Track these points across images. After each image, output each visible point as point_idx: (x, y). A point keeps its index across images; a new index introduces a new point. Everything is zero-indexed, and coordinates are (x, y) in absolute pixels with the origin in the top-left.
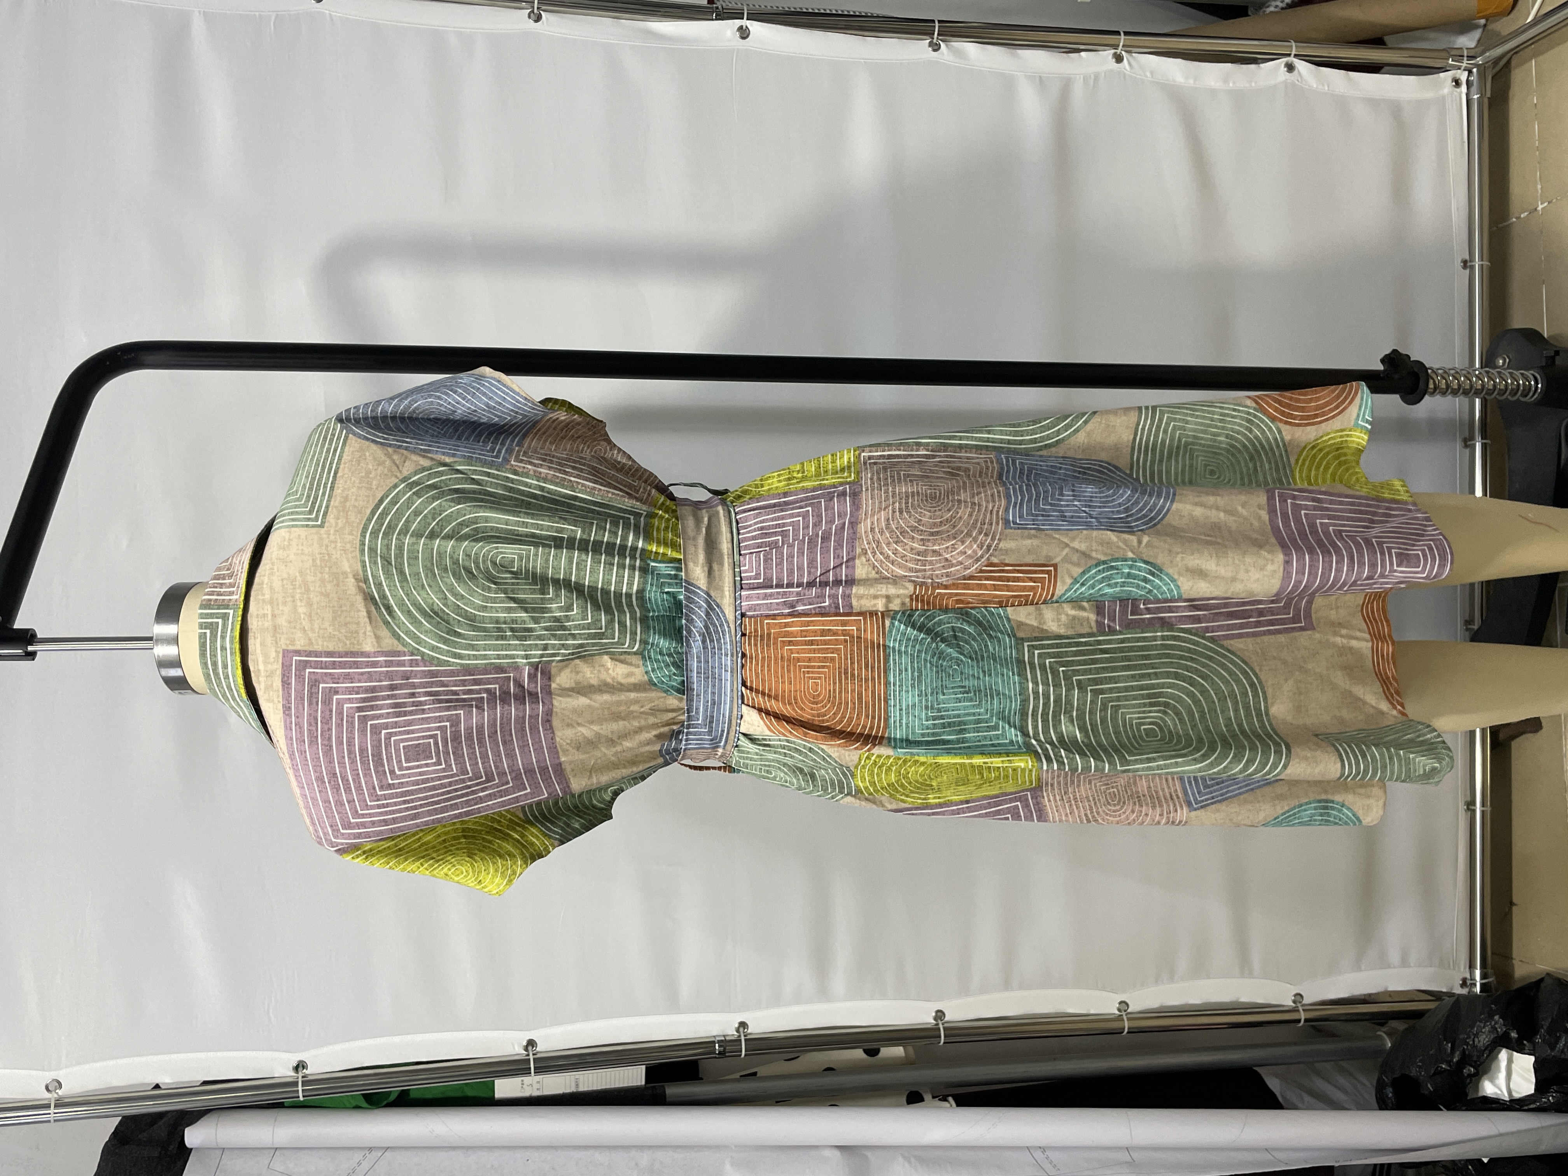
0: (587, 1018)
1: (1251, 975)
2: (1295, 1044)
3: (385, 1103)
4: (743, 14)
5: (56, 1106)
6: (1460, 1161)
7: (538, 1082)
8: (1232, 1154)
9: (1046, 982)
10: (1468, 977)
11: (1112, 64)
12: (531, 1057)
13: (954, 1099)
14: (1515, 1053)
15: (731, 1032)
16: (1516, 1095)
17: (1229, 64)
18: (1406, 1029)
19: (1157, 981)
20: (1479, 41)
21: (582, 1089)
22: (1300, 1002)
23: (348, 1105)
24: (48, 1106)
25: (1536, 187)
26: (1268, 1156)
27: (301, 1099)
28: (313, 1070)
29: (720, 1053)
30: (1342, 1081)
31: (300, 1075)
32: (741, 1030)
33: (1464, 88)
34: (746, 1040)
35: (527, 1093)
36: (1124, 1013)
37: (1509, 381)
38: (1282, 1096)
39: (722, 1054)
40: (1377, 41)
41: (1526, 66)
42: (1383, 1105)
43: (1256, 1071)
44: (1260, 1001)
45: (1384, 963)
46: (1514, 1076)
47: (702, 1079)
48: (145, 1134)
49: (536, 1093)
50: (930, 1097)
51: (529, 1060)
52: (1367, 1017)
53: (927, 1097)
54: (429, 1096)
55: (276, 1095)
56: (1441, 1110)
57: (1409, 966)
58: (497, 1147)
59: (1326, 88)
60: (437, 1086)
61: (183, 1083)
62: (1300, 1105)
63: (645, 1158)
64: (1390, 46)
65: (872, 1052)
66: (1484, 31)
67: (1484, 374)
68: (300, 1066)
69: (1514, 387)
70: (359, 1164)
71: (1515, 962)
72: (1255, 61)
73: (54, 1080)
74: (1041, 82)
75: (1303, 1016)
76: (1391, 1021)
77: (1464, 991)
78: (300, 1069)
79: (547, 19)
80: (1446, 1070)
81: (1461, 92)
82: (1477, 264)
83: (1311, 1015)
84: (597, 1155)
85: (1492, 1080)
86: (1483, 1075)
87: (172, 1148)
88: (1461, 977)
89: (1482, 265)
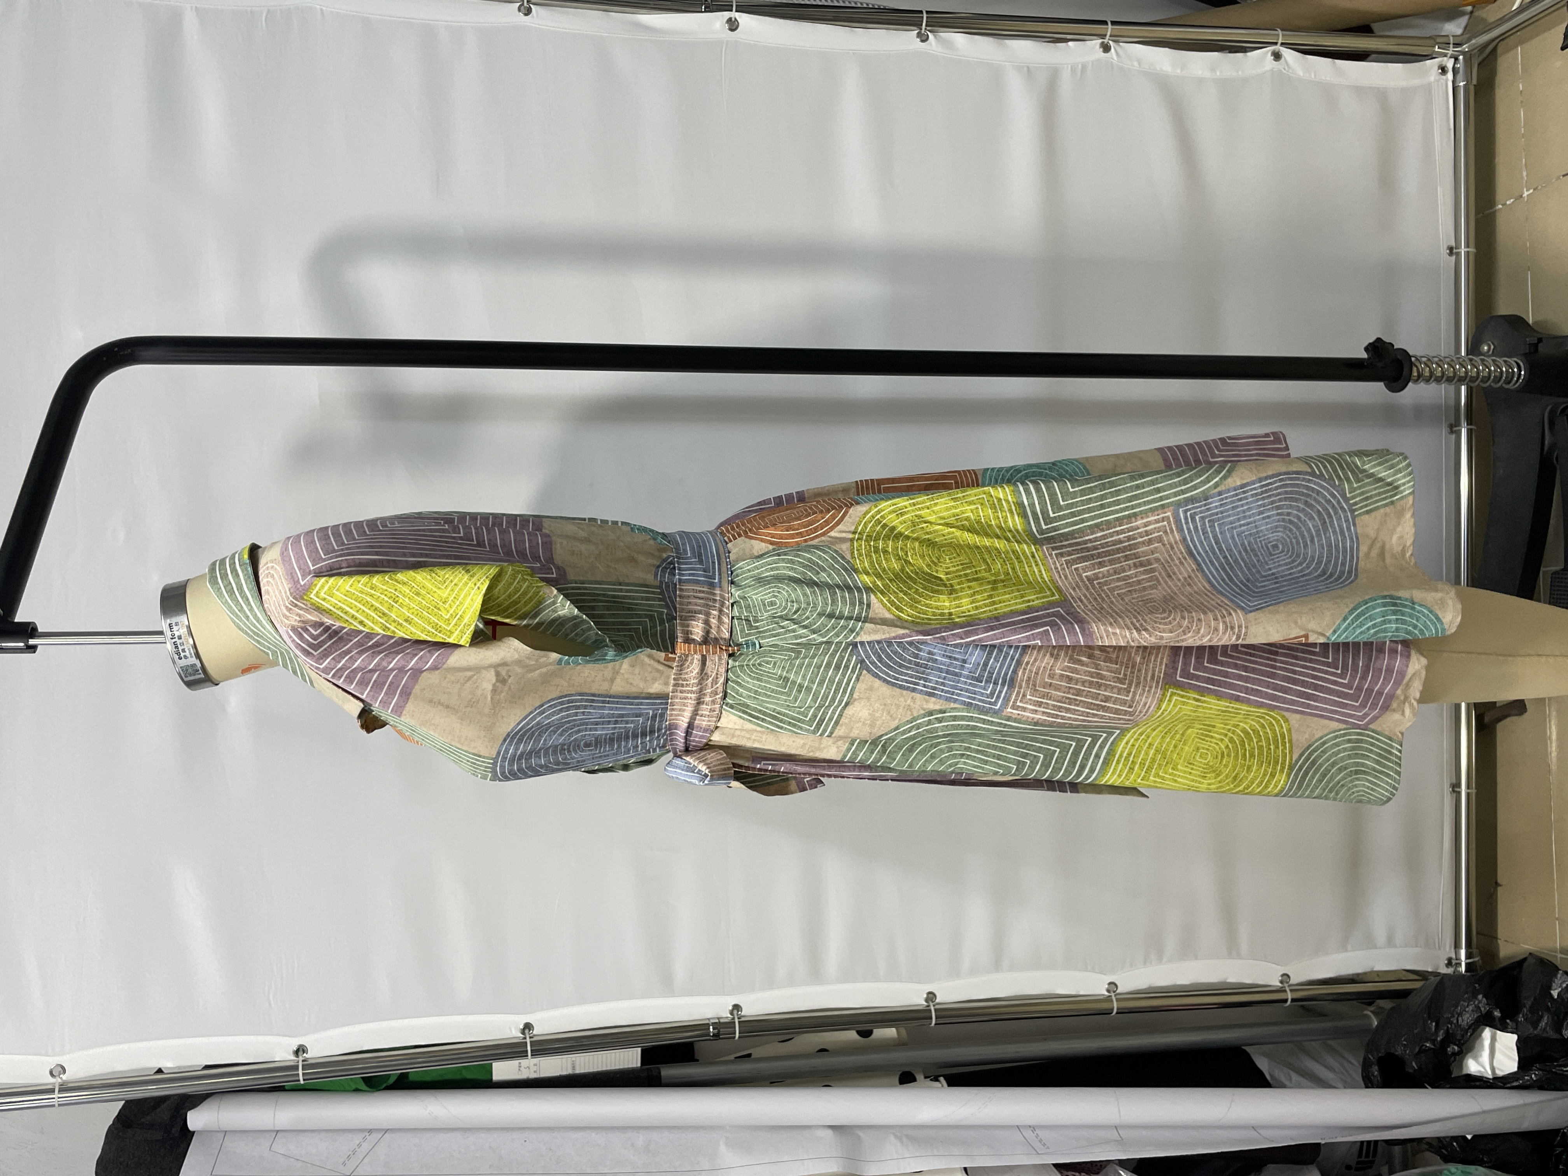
0: (583, 1001)
1: (1239, 956)
2: (1281, 1023)
3: (384, 1086)
4: (732, 6)
5: (60, 1091)
6: (1444, 1138)
7: (535, 1065)
8: (1218, 1133)
9: (1036, 963)
10: (1454, 956)
11: (1099, 54)
12: (528, 1040)
13: (945, 1079)
14: (1498, 1032)
15: (725, 1014)
16: (1500, 1073)
17: (1216, 53)
18: (1392, 1009)
19: (1146, 962)
20: (1465, 28)
21: (578, 1071)
22: (1287, 983)
23: (348, 1088)
24: (52, 1091)
25: (1522, 174)
26: (1253, 1134)
27: (302, 1082)
28: (315, 1052)
29: (714, 1035)
30: (1331, 1061)
31: (301, 1058)
32: (735, 1012)
33: (1450, 75)
34: (739, 1022)
35: (524, 1075)
36: (1113, 994)
37: (1492, 368)
38: (1270, 1075)
39: (716, 1036)
40: (1364, 29)
41: (1510, 55)
42: (1369, 1083)
43: (1245, 1050)
44: (1248, 981)
45: (1369, 943)
46: (1498, 1055)
47: (697, 1060)
48: (148, 1118)
49: (533, 1076)
50: (922, 1077)
51: (526, 1043)
52: (1354, 997)
53: (920, 1077)
54: (428, 1079)
55: (278, 1078)
56: (1427, 1088)
57: (1395, 946)
58: (495, 1129)
59: (1313, 77)
60: (434, 1070)
61: (185, 1067)
62: (1287, 1083)
63: (640, 1139)
64: (1378, 34)
65: (865, 1034)
66: (1470, 18)
67: (1468, 362)
68: (300, 1050)
69: (1498, 374)
70: (359, 1145)
71: (1501, 943)
72: (1244, 50)
73: (58, 1065)
74: (1029, 72)
75: (1290, 996)
76: (1378, 1001)
77: (1450, 971)
78: (300, 1053)
79: (537, 12)
80: (1430, 1049)
81: (1447, 80)
82: (1463, 250)
83: (1298, 995)
84: (593, 1135)
85: (1476, 1058)
86: (1467, 1053)
87: (175, 1131)
88: (1446, 956)
89: (1468, 252)
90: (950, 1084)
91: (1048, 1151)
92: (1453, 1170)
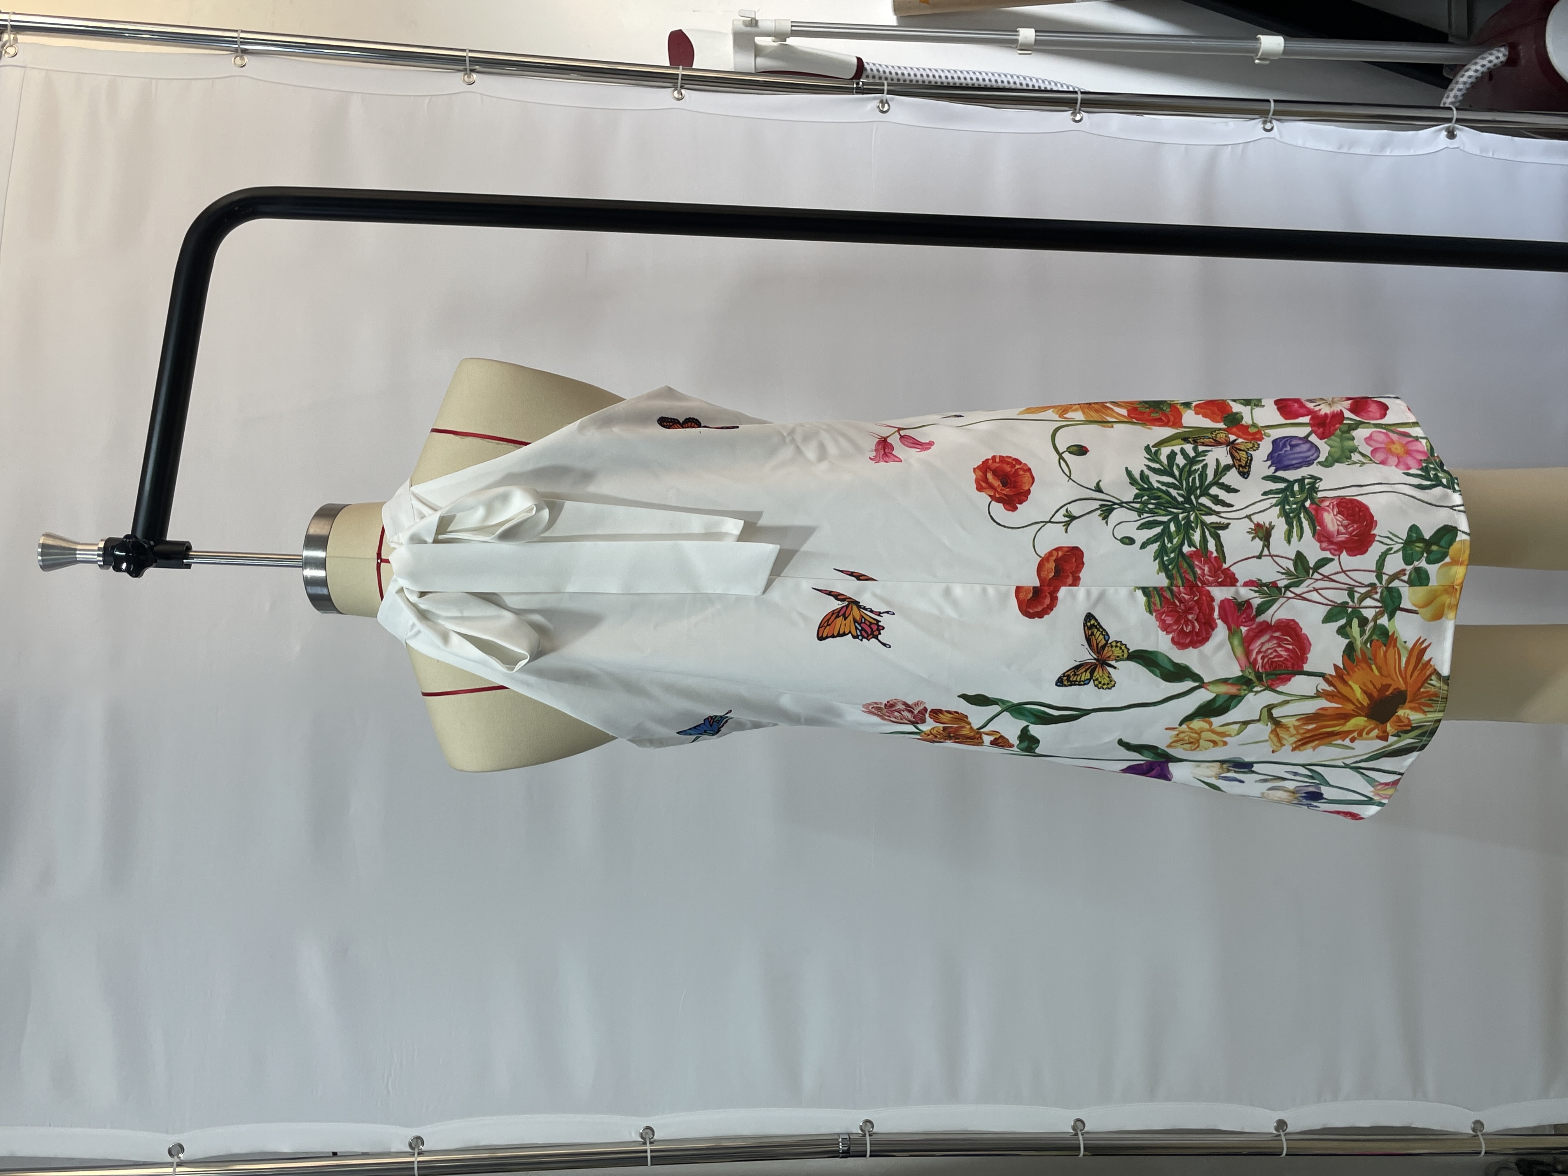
1: (1424, 1097)
4: (883, 89)
9: (1197, 1093)
12: (648, 1147)
19: (1319, 1099)
29: (844, 1153)
31: (416, 1151)
34: (871, 1140)
36: (1282, 1133)
52: (1556, 1152)
59: (1491, 154)
73: (177, 1144)
74: (1186, 151)
75: (1483, 1148)
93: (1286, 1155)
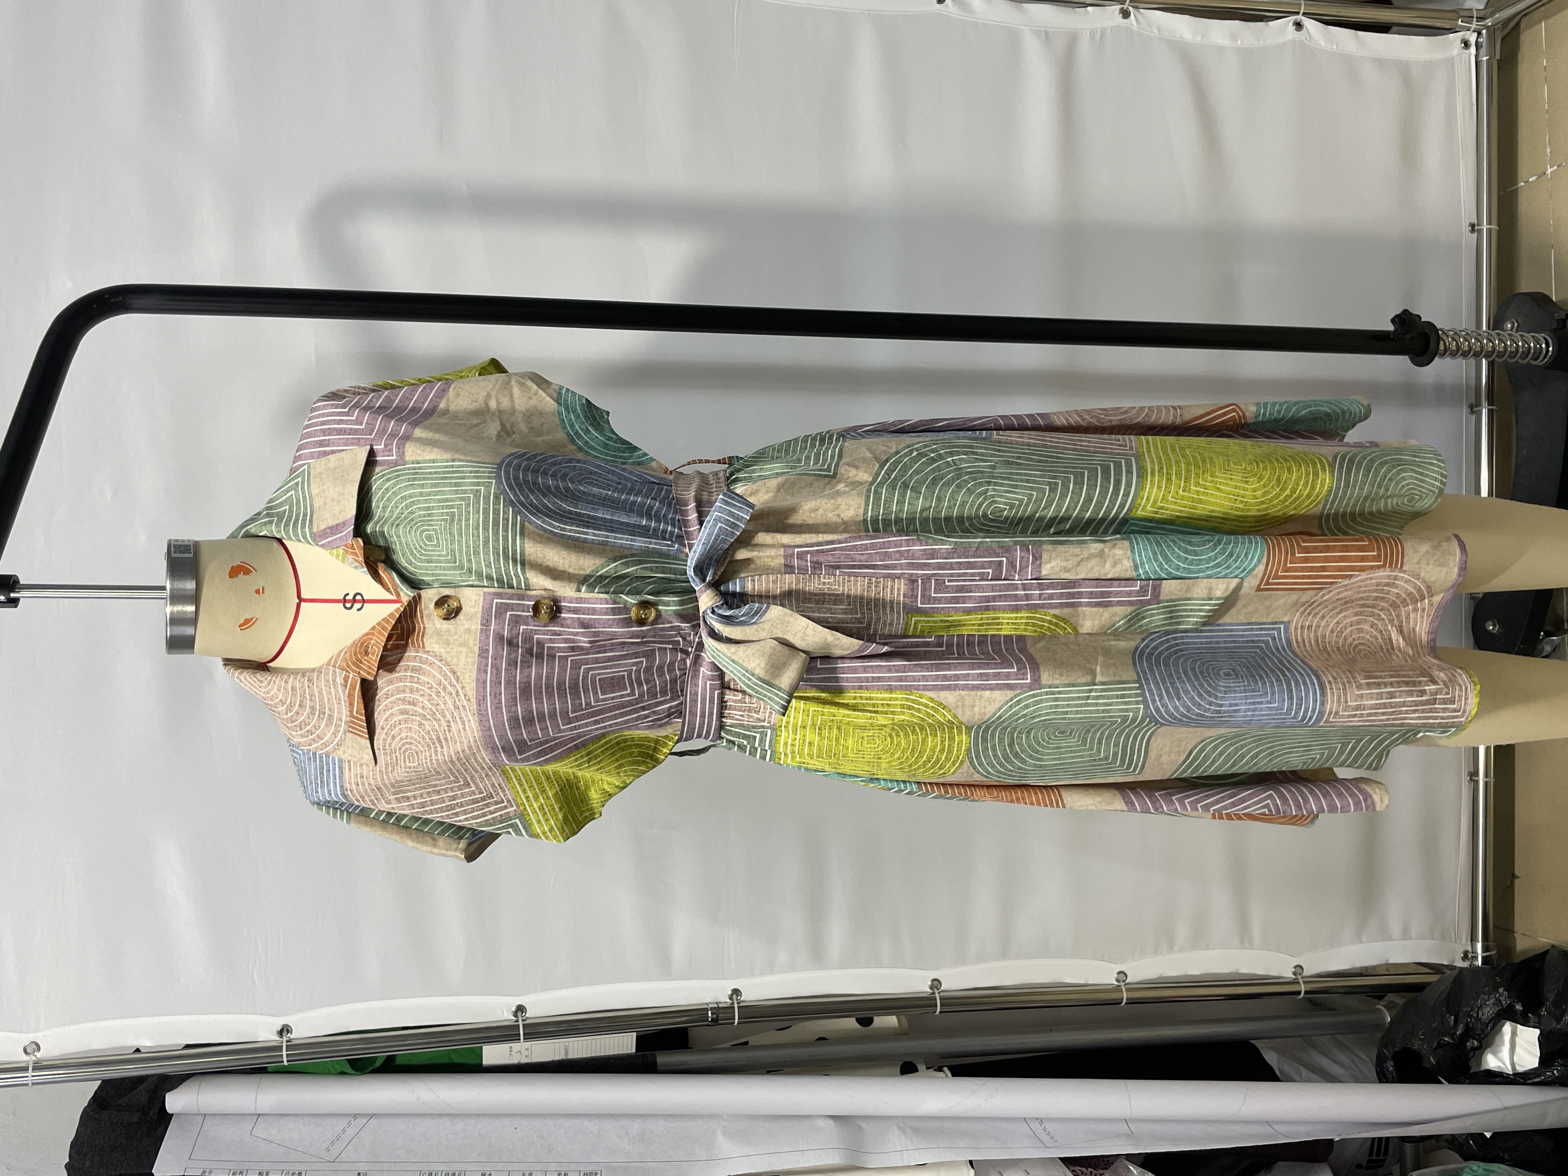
0: (577, 983)
1: (1252, 947)
2: (1294, 1017)
3: (370, 1069)
5: (34, 1069)
6: (1461, 1135)
7: (527, 1049)
8: (1233, 1127)
9: (1045, 952)
10: (1470, 950)
11: (1119, 19)
12: (521, 1023)
13: (950, 1070)
14: (1519, 1026)
15: (724, 999)
16: (1520, 1069)
17: (1238, 21)
18: (1406, 1002)
19: (1156, 951)
21: (571, 1056)
22: (1301, 974)
23: (333, 1071)
24: (26, 1069)
25: (1545, 150)
26: (1268, 1130)
27: (286, 1063)
28: (299, 1033)
29: (712, 1020)
30: (1343, 1058)
31: (285, 1039)
32: (734, 997)
33: (1473, 50)
34: (739, 1007)
35: (515, 1060)
36: (1122, 984)
37: (1520, 344)
38: (1279, 1070)
39: (715, 1021)
41: (1536, 28)
42: (1383, 1078)
43: (1253, 1045)
44: (1260, 972)
45: (1385, 935)
46: (1518, 1050)
47: (691, 1048)
48: (125, 1099)
49: (525, 1061)
50: (924, 1067)
51: (518, 1026)
52: (1363, 991)
53: (922, 1067)
54: (416, 1062)
55: (256, 1059)
56: (1441, 1083)
57: (1411, 939)
58: (485, 1115)
59: (1335, 47)
60: (423, 1052)
61: (164, 1046)
62: (1296, 1078)
63: (636, 1127)
64: (1399, 6)
65: (865, 1022)
67: (1494, 336)
68: (284, 1030)
69: (1525, 350)
70: (344, 1131)
71: (1517, 936)
72: (1263, 19)
73: (32, 1042)
74: (1046, 36)
75: (1303, 988)
76: (1390, 995)
77: (1466, 964)
78: (285, 1033)
80: (1449, 1043)
81: (1470, 54)
82: (1485, 227)
83: (1311, 987)
84: (587, 1124)
85: (1495, 1054)
86: (1486, 1049)
87: (153, 1113)
88: (1462, 950)
89: (1490, 229)
90: (954, 1075)
91: (1056, 1144)
92: (1475, 1168)
93: (1126, 1003)
